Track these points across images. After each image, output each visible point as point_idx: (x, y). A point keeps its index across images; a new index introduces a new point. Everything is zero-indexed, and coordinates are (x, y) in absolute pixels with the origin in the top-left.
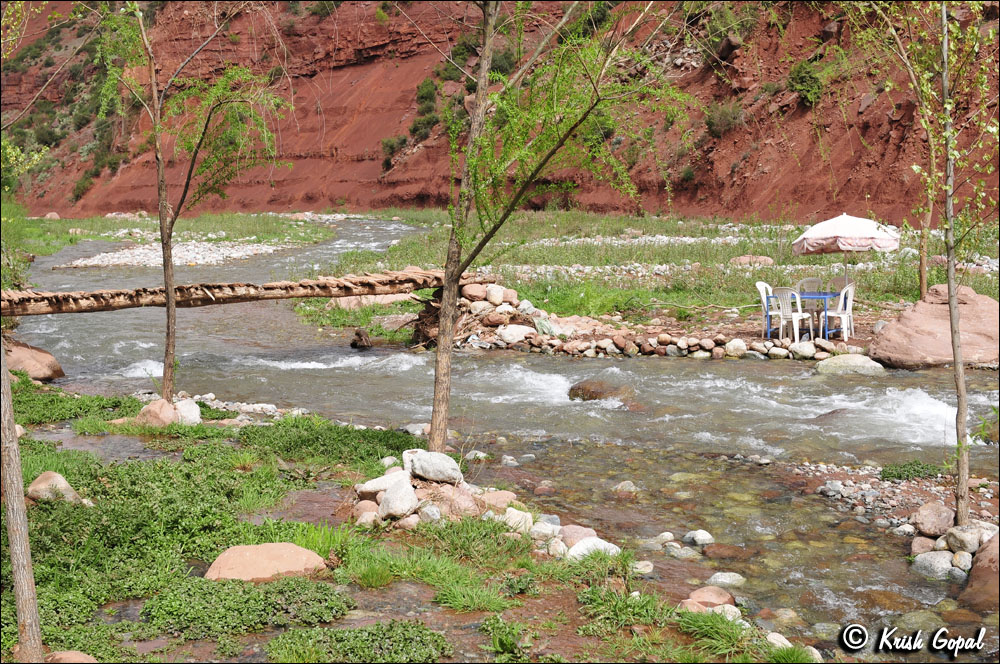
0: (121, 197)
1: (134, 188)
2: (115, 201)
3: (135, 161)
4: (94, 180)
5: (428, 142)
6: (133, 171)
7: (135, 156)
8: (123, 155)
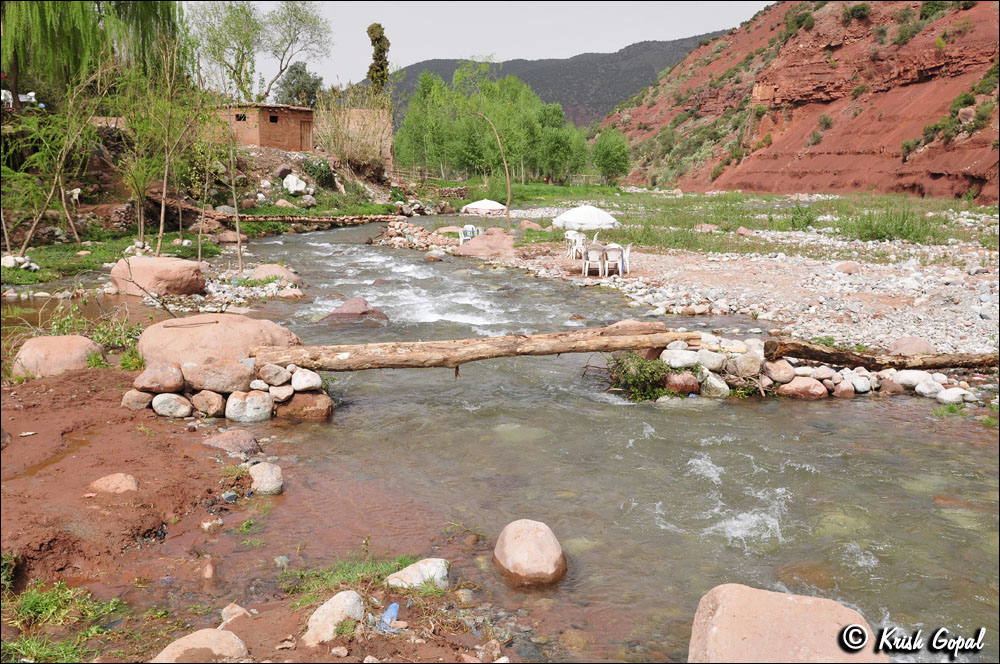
0: (738, 180)
1: (748, 173)
2: (734, 183)
3: (753, 154)
4: (725, 167)
5: (933, 144)
6: (751, 161)
7: (753, 151)
8: (745, 150)
